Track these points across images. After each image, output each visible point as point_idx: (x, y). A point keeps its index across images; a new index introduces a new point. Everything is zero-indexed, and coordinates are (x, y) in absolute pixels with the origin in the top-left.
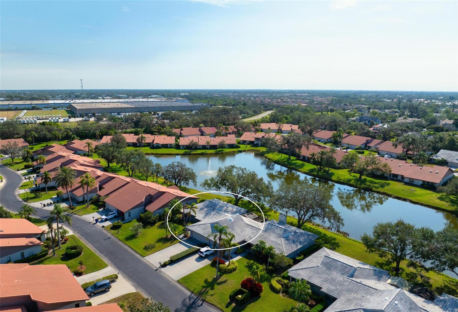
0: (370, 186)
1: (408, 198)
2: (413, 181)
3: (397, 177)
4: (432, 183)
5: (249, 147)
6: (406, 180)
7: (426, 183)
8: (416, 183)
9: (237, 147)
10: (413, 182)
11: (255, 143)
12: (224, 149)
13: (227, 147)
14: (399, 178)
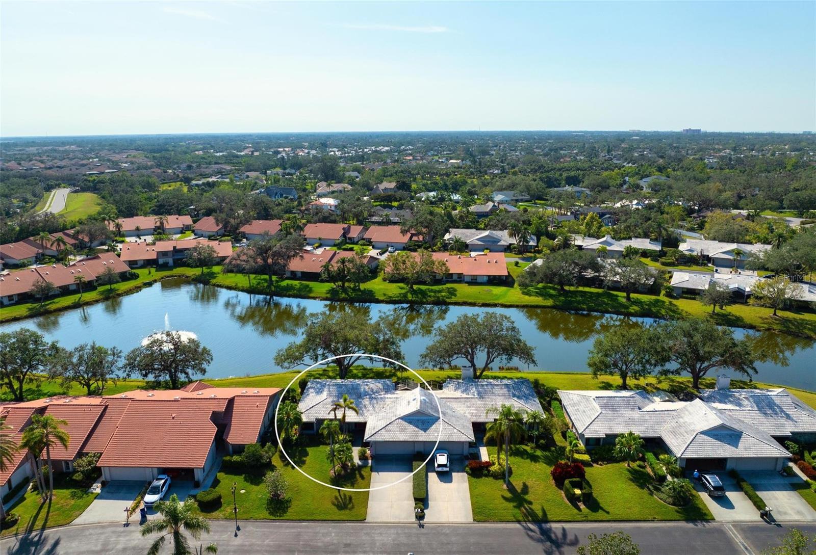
0: (438, 297)
1: (496, 302)
2: (475, 278)
3: (452, 278)
4: (499, 276)
5: (155, 274)
6: (467, 279)
7: (492, 277)
8: (479, 280)
9: (135, 277)
10: (476, 280)
11: (161, 261)
12: (114, 286)
13: (120, 280)
14: (455, 277)
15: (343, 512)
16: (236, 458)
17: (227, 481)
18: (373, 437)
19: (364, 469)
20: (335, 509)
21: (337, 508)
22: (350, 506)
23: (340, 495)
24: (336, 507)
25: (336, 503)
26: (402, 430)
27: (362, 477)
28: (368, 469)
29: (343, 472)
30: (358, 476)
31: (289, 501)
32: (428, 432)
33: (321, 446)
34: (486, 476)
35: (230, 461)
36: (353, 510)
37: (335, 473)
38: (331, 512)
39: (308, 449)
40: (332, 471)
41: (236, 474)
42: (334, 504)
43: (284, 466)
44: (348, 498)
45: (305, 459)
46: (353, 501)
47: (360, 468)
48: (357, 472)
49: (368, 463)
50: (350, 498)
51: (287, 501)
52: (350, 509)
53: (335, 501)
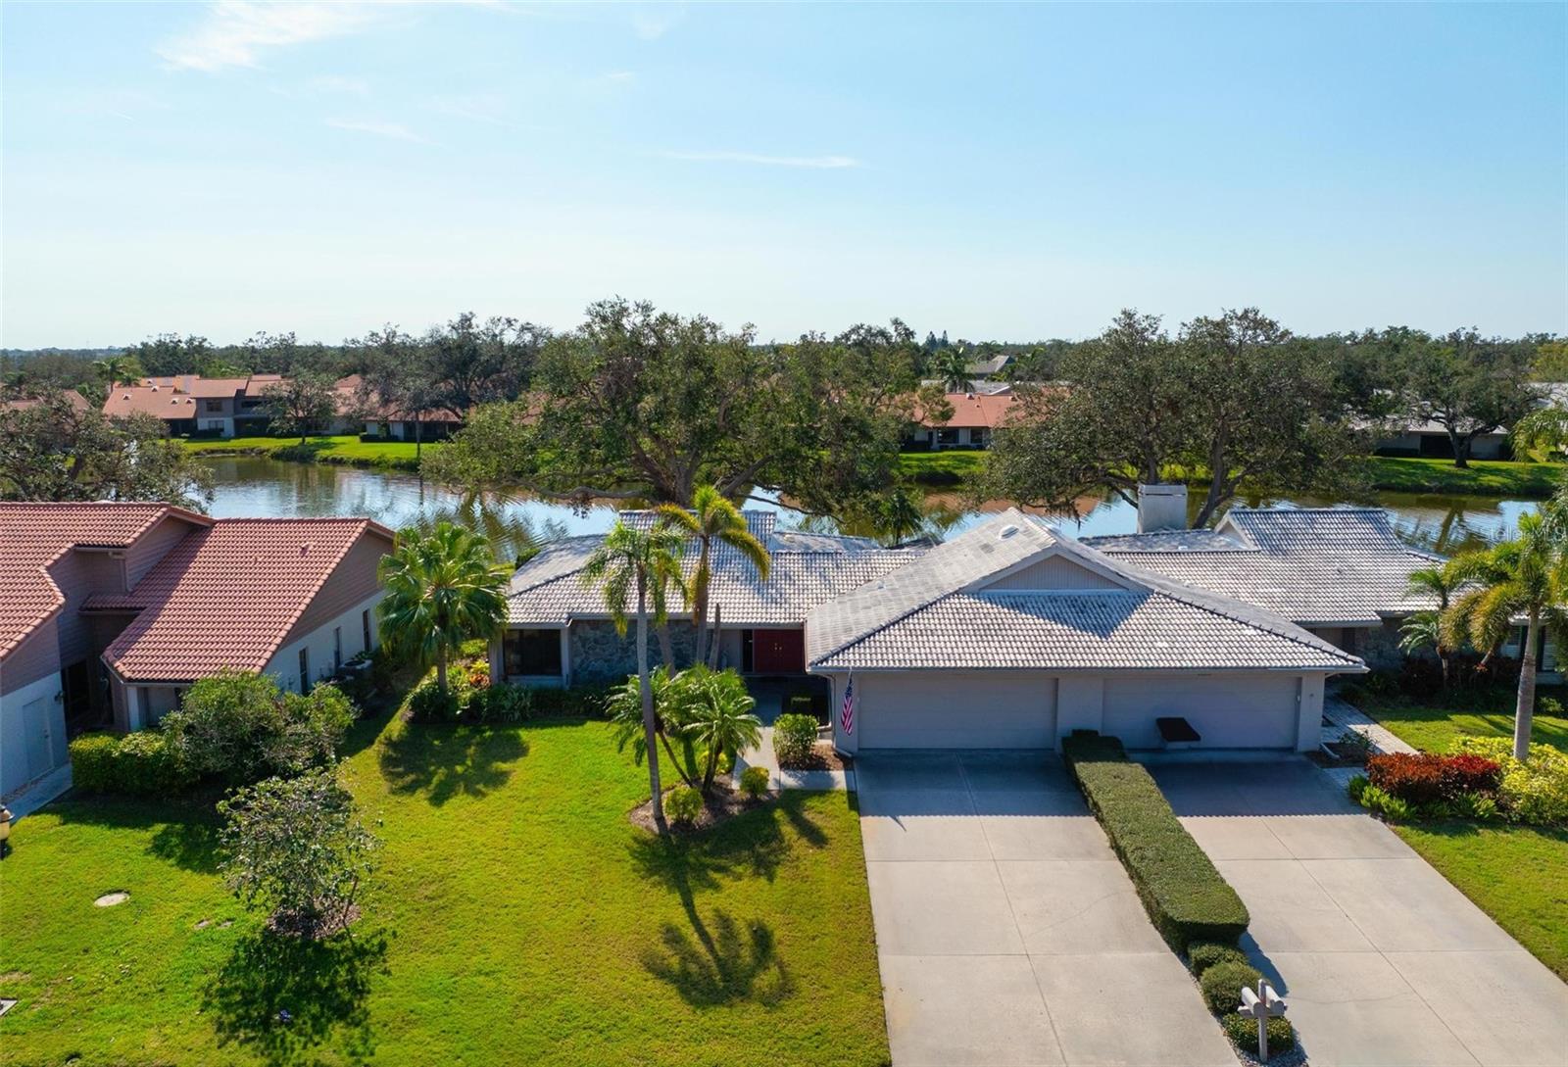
15: (719, 1017)
16: (139, 743)
17: (45, 851)
18: (850, 655)
19: (813, 803)
20: (668, 1000)
21: (684, 992)
22: (766, 980)
23: (695, 920)
24: (671, 990)
25: (674, 962)
26: (986, 632)
27: (815, 837)
28: (841, 803)
29: (702, 816)
30: (788, 831)
31: (372, 952)
32: (1117, 635)
33: (589, 724)
34: (1493, 822)
35: (105, 756)
36: (792, 1008)
37: (660, 819)
38: (638, 1018)
39: (524, 734)
40: (649, 812)
41: (117, 821)
42: (662, 973)
43: (393, 792)
44: (745, 937)
45: (504, 766)
46: (780, 950)
47: (791, 800)
48: (778, 814)
49: (830, 781)
50: (762, 939)
51: (361, 952)
52: (771, 1001)
53: (663, 949)
